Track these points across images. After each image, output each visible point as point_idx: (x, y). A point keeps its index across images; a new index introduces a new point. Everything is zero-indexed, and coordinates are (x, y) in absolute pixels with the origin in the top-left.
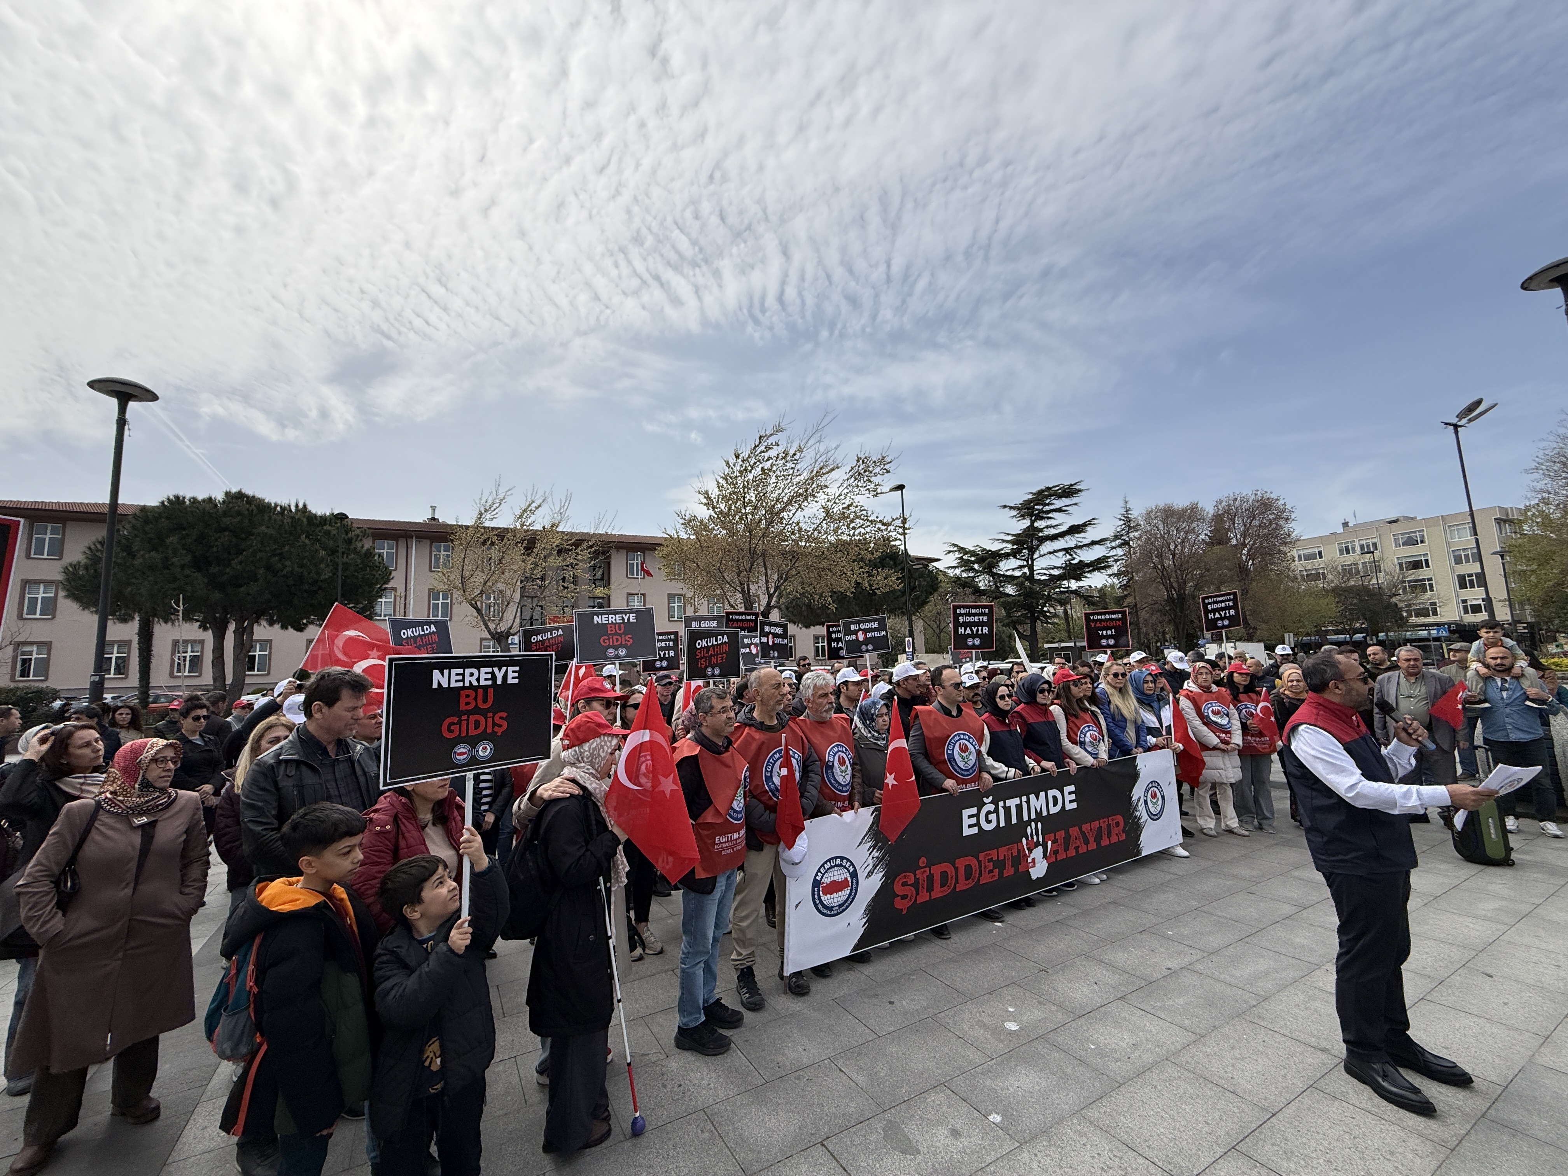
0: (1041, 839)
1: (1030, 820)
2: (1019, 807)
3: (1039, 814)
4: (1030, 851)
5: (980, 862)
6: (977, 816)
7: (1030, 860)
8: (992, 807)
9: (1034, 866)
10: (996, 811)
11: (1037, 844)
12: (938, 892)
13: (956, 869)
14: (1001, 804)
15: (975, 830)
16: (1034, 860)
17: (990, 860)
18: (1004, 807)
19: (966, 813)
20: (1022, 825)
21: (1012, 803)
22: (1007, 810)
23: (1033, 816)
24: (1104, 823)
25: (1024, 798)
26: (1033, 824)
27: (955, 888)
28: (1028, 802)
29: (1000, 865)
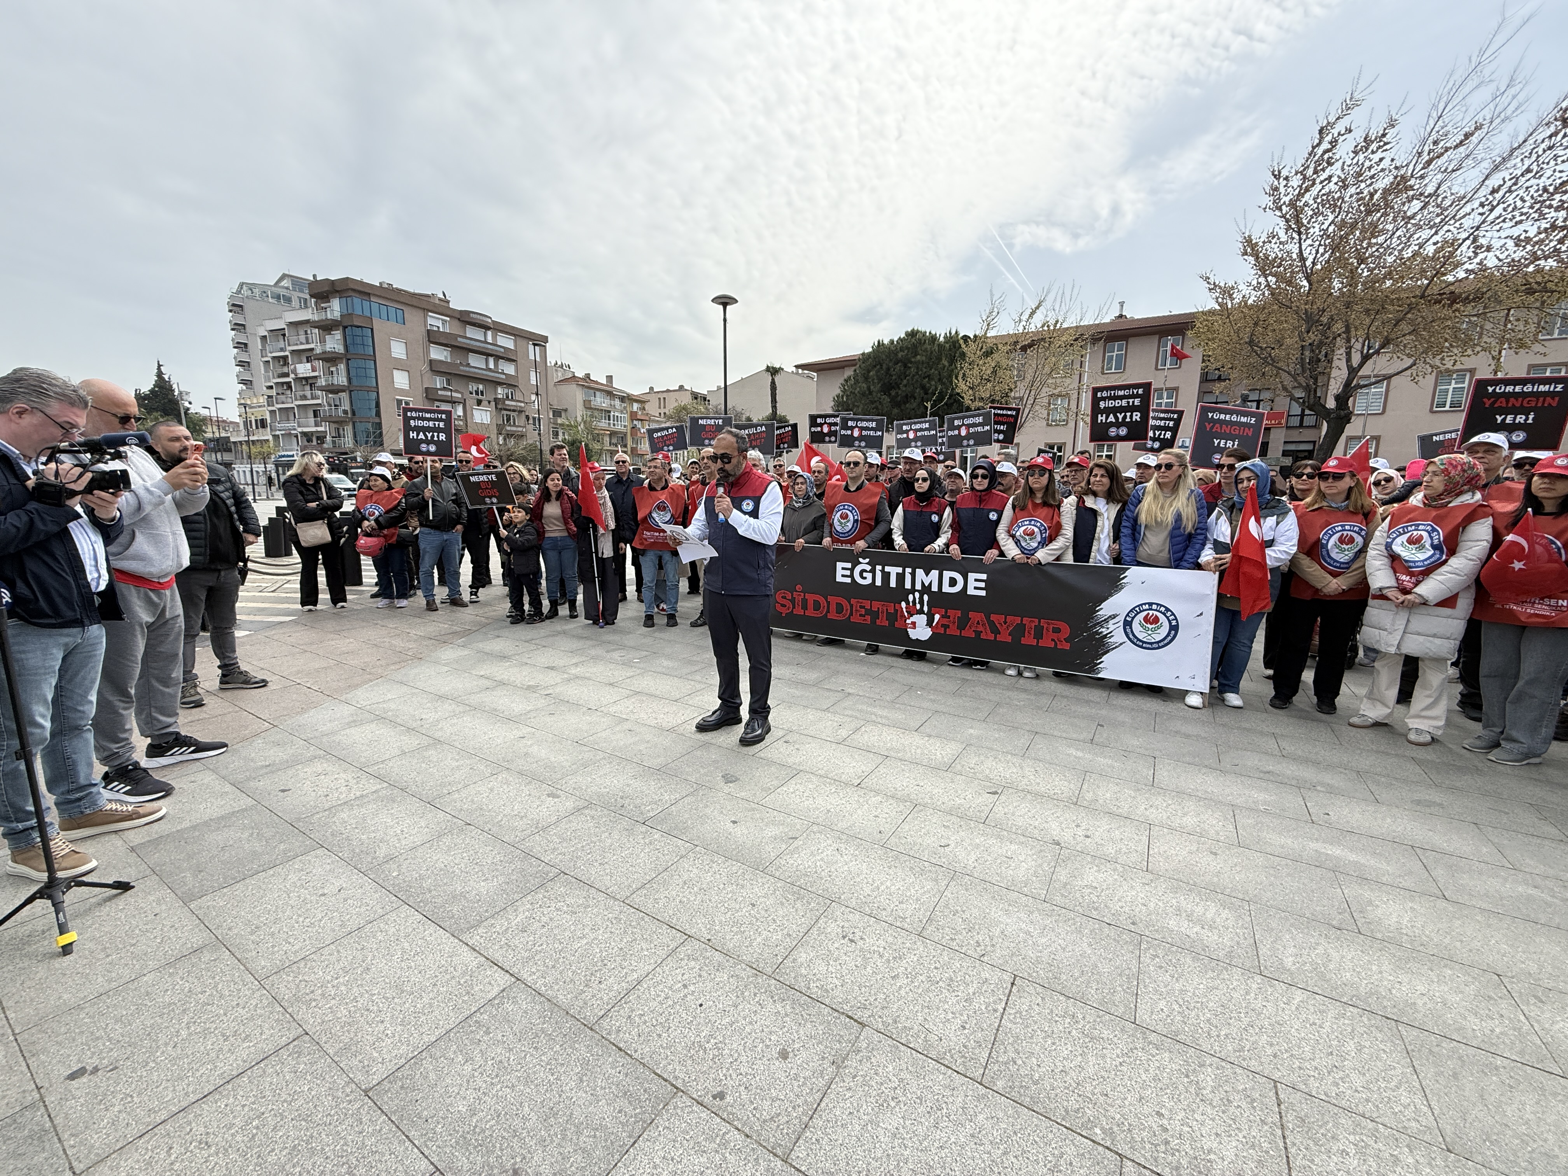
0: (926, 609)
1: (913, 590)
2: (901, 578)
3: (926, 589)
4: (911, 615)
5: (852, 606)
6: (852, 570)
7: (908, 621)
8: (868, 568)
9: (914, 627)
10: (873, 571)
11: (921, 612)
12: (811, 612)
13: (828, 603)
14: (879, 568)
15: (848, 580)
16: (914, 624)
17: (861, 607)
18: (883, 571)
19: (840, 565)
20: (901, 593)
21: (894, 571)
22: (886, 576)
23: (918, 587)
24: (1030, 623)
25: (909, 570)
26: (917, 595)
27: (826, 615)
28: (913, 575)
29: (875, 615)
